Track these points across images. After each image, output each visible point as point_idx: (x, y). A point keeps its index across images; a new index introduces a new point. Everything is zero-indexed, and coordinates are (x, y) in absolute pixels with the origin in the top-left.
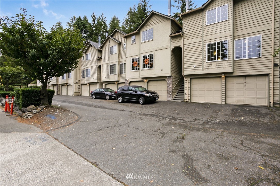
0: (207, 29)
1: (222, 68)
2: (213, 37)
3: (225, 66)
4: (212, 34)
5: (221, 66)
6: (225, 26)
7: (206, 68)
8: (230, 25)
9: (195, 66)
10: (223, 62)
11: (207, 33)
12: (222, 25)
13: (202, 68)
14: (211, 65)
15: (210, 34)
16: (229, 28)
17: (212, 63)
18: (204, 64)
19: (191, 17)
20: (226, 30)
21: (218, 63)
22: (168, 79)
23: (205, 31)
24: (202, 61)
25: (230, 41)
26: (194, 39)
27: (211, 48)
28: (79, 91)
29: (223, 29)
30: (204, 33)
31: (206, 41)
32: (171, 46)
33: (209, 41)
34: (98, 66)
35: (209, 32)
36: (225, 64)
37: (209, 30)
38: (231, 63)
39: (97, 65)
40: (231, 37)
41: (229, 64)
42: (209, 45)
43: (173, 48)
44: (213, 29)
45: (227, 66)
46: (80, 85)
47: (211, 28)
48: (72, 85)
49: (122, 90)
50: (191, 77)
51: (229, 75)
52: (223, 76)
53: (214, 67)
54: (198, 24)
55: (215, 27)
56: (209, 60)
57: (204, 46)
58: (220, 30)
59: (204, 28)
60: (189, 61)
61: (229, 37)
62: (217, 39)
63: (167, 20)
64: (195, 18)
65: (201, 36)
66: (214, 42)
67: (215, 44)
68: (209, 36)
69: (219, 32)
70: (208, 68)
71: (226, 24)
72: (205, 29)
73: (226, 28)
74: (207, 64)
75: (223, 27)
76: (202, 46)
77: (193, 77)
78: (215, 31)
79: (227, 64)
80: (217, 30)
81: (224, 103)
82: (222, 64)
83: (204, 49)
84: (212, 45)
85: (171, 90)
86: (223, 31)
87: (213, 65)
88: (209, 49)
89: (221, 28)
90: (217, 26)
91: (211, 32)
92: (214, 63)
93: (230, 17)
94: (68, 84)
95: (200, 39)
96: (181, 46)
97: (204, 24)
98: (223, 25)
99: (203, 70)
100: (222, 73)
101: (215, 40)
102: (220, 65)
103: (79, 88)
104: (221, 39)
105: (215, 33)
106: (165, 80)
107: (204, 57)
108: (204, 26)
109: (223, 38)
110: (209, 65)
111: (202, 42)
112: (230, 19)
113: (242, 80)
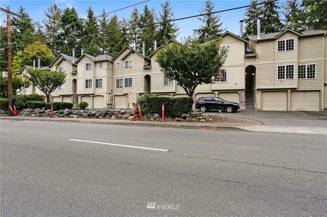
0: (278, 55)
1: (290, 85)
2: (283, 61)
3: (292, 84)
4: (282, 59)
5: (289, 84)
6: (292, 55)
7: (277, 84)
8: (295, 54)
9: (267, 82)
10: (290, 81)
11: (278, 57)
12: (289, 53)
13: (273, 84)
14: (281, 82)
15: (280, 59)
16: (295, 56)
17: (282, 81)
18: (275, 81)
19: (263, 43)
20: (292, 58)
21: (286, 81)
22: (241, 92)
23: (276, 56)
24: (273, 78)
25: (296, 66)
26: (266, 61)
27: (281, 69)
28: (112, 103)
29: (290, 56)
30: (275, 58)
31: (277, 64)
32: (245, 64)
33: (280, 64)
34: (145, 75)
35: (279, 57)
36: (292, 82)
37: (279, 56)
38: (297, 82)
39: (143, 74)
40: (296, 63)
41: (295, 82)
42: (279, 67)
43: (247, 66)
44: (283, 55)
45: (293, 83)
46: (112, 96)
47: (281, 54)
48: (104, 96)
49: (206, 101)
50: (262, 91)
51: (294, 90)
52: (289, 91)
53: (284, 84)
54: (270, 50)
55: (284, 54)
56: (279, 78)
57: (275, 67)
58: (288, 57)
59: (275, 53)
60: (262, 78)
61: (295, 63)
62: (286, 63)
63: (241, 42)
64: (267, 44)
65: (273, 59)
66: (283, 65)
67: (284, 67)
68: (280, 60)
69: (287, 58)
70: (278, 84)
71: (292, 53)
72: (276, 55)
73: (293, 56)
74: (278, 81)
75: (291, 55)
76: (273, 67)
77: (264, 91)
78: (284, 57)
79: (294, 82)
80: (286, 57)
81: (289, 110)
82: (290, 82)
83: (275, 70)
84: (281, 67)
85: (244, 101)
86: (290, 58)
87: (282, 82)
88: (279, 70)
89: (288, 55)
90: (286, 54)
91: (281, 57)
92: (283, 81)
93: (296, 49)
94: (95, 95)
95: (272, 62)
96: (255, 65)
97: (275, 50)
98: (291, 53)
99: (274, 86)
100: (288, 89)
101: (284, 63)
102: (288, 82)
103: (112, 99)
104: (289, 63)
105: (284, 58)
106: (237, 92)
107: (275, 76)
108: (275, 52)
109: (290, 63)
110: (279, 82)
111: (273, 64)
112: (296, 50)
113: (302, 94)
